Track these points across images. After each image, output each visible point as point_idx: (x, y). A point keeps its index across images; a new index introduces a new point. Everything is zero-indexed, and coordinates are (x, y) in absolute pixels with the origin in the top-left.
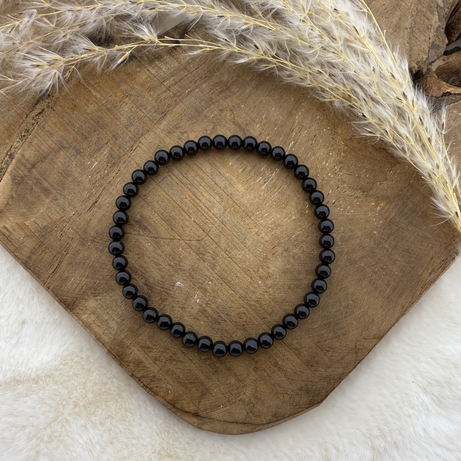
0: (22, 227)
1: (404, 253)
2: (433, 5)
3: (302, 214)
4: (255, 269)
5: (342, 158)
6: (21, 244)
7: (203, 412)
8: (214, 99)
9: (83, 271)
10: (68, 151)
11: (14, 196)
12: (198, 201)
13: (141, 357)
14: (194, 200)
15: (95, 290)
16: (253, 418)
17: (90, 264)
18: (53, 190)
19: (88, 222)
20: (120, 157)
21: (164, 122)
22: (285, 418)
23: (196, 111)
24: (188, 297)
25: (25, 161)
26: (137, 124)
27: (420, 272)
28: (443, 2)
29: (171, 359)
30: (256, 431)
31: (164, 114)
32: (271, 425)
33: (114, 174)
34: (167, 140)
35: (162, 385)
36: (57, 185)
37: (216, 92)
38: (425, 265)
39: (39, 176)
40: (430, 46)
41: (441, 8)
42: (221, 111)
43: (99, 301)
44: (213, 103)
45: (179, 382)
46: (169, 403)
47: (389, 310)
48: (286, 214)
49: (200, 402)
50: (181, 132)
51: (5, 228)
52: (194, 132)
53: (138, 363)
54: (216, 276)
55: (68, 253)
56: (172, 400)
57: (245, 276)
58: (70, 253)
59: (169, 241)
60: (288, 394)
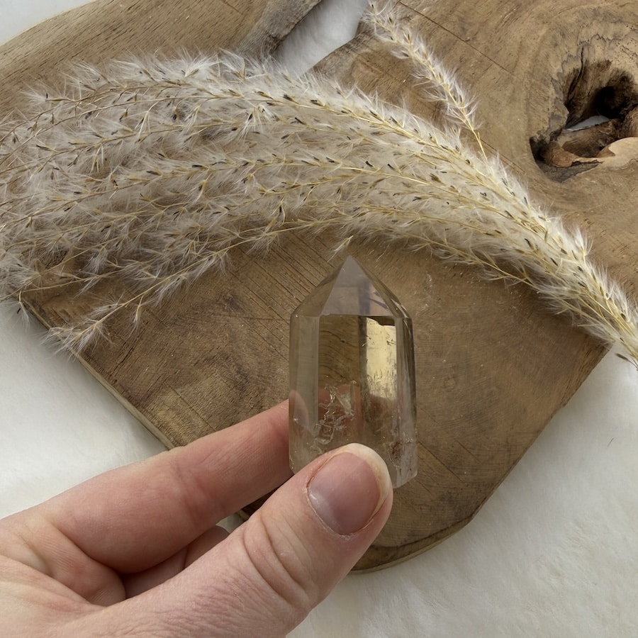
2: (547, 79)
3: (426, 289)
9: (161, 359)
12: (299, 276)
14: (295, 275)
15: (175, 380)
22: (425, 538)
28: (558, 76)
40: (550, 116)
41: (556, 81)
43: (180, 394)
55: (142, 339)
58: (145, 338)
59: (267, 321)
60: (428, 506)
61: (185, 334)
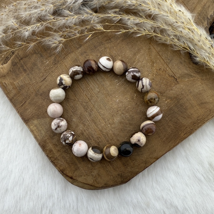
0: (12, 84)
1: (174, 123)
2: (205, 17)
3: (133, 99)
4: (108, 119)
5: (154, 77)
6: (11, 91)
7: (75, 177)
8: (103, 43)
9: (34, 107)
10: (37, 55)
11: (11, 70)
12: (88, 86)
13: (52, 148)
14: (87, 85)
15: (38, 116)
16: (96, 184)
17: (38, 105)
18: (28, 71)
19: (40, 87)
20: (59, 61)
21: (80, 49)
22: (109, 186)
23: (95, 46)
24: (77, 126)
25: (18, 56)
26: (68, 48)
27: (180, 133)
28: (210, 16)
29: (65, 152)
30: (96, 190)
31: (80, 46)
32: (103, 188)
33: (55, 68)
34: (80, 57)
35: (59, 162)
36: (30, 68)
37: (104, 40)
38: (183, 130)
39: (23, 64)
41: (209, 19)
42: (105, 48)
43: (39, 121)
44: (102, 45)
45: (67, 162)
46: (61, 170)
47: (163, 147)
48: (126, 98)
49: (74, 173)
50: (86, 55)
51: (5, 83)
52: (92, 55)
53: (51, 151)
54: (90, 119)
55: (29, 99)
56: (63, 170)
57: (103, 121)
59: (73, 101)
60: (113, 176)
61: (44, 100)
